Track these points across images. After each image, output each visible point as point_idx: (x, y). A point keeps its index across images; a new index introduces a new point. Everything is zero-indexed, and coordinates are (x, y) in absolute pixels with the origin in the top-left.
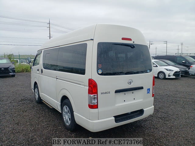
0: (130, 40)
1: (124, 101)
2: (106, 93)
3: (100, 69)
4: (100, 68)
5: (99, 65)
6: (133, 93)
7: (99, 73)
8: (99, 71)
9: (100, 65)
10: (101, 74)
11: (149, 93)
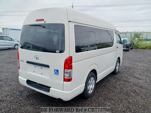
1: (34, 72)
2: (22, 61)
6: (42, 68)
11: (57, 75)
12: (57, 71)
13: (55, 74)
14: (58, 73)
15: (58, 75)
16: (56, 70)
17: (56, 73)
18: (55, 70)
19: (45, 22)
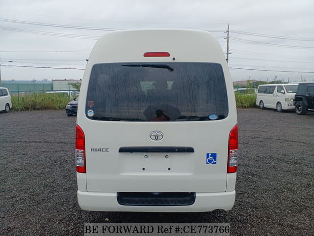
0: (167, 55)
1: (144, 169)
2: (100, 150)
3: (90, 109)
4: (91, 107)
5: (89, 101)
6: (167, 157)
7: (89, 115)
8: (88, 112)
9: (92, 102)
10: (94, 118)
11: (213, 163)
12: (214, 156)
13: (207, 163)
14: (215, 160)
15: (215, 163)
16: (210, 155)
17: (210, 161)
18: (208, 155)
19: (174, 59)
